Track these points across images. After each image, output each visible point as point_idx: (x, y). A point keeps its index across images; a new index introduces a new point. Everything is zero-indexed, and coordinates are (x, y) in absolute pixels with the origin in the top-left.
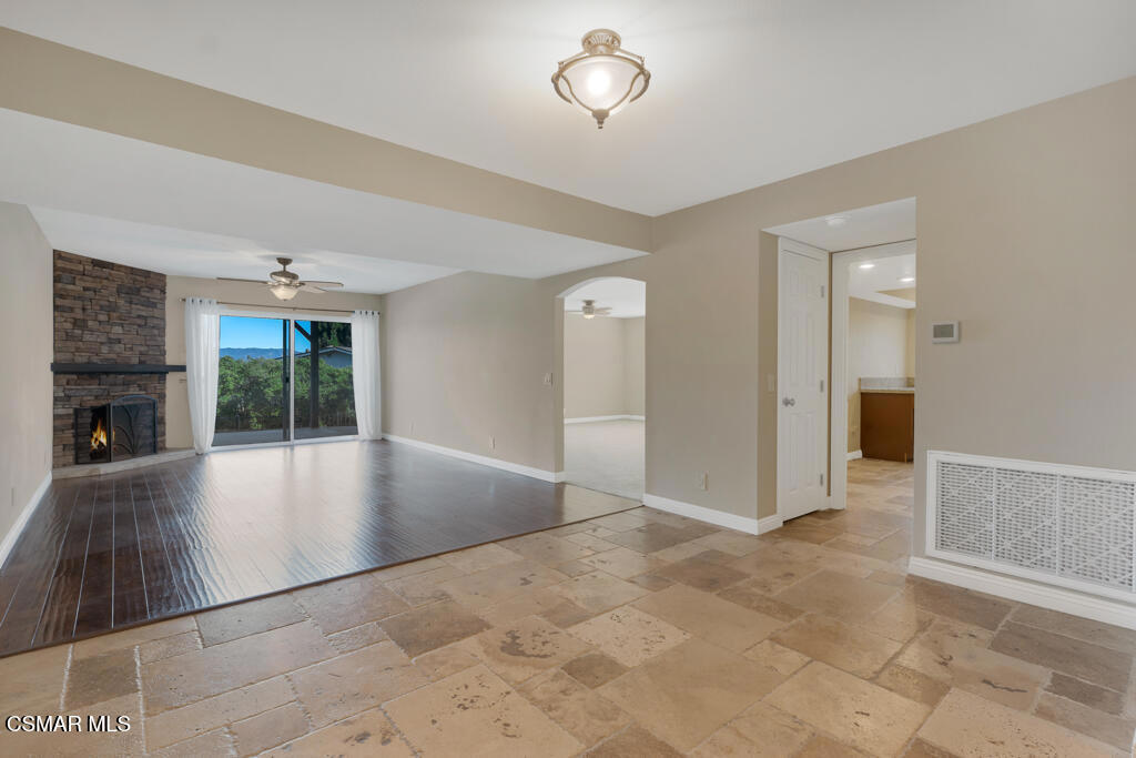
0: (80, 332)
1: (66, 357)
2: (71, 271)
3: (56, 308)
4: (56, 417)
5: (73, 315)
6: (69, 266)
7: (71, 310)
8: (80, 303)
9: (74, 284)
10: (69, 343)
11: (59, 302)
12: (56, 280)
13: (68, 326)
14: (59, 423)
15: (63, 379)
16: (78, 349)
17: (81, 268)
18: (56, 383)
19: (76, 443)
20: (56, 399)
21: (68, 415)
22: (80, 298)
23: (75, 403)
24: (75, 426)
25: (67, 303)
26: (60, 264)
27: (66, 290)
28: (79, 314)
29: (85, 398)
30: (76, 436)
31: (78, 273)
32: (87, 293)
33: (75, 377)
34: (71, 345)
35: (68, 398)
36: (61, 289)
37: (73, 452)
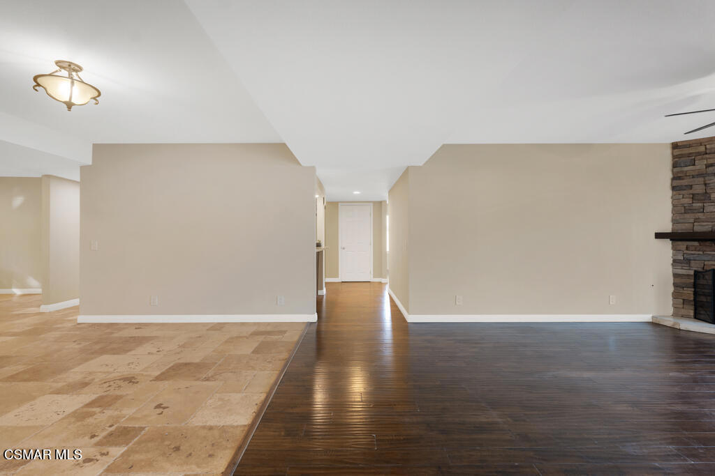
0: (701, 205)
1: (683, 228)
2: (689, 155)
3: (674, 188)
4: (675, 275)
5: (691, 192)
6: (686, 151)
7: (691, 187)
8: (701, 179)
9: (694, 165)
10: (687, 216)
11: (677, 183)
12: (675, 166)
13: (687, 201)
14: (678, 280)
15: (683, 245)
16: (697, 220)
17: (702, 149)
18: (674, 248)
19: (695, 300)
20: (674, 261)
21: (688, 275)
22: (700, 175)
23: (696, 266)
24: (695, 285)
25: (685, 182)
26: (677, 152)
27: (682, 172)
28: (699, 189)
29: (706, 263)
30: (695, 293)
31: (699, 154)
32: (711, 169)
33: (696, 244)
34: (690, 217)
35: (687, 261)
36: (678, 172)
37: (693, 307)
